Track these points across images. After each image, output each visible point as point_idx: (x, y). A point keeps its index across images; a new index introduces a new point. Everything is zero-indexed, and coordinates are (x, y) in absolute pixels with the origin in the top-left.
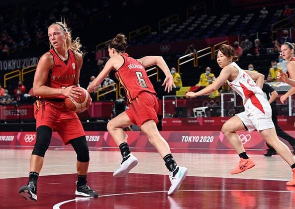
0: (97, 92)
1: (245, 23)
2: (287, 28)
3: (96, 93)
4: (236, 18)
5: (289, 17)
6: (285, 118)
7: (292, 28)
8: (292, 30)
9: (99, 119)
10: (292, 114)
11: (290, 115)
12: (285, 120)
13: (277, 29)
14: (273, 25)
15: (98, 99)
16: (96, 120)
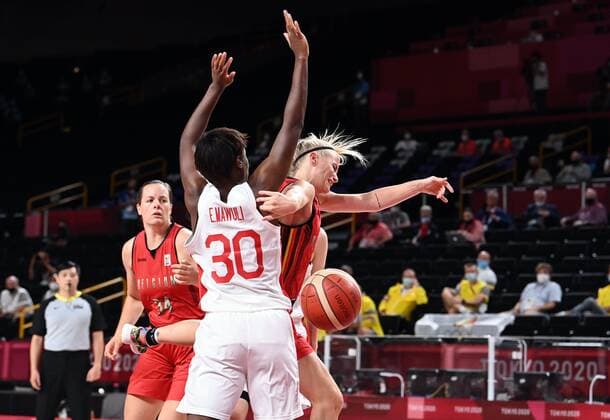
0: (22, 316)
1: (396, 166)
2: (497, 183)
3: (18, 320)
4: (376, 152)
5: (503, 158)
6: (479, 405)
7: (510, 184)
8: (510, 189)
9: (20, 386)
10: (495, 396)
11: (491, 397)
12: (478, 410)
13: (475, 185)
14: (464, 174)
15: (21, 335)
16: (12, 388)
